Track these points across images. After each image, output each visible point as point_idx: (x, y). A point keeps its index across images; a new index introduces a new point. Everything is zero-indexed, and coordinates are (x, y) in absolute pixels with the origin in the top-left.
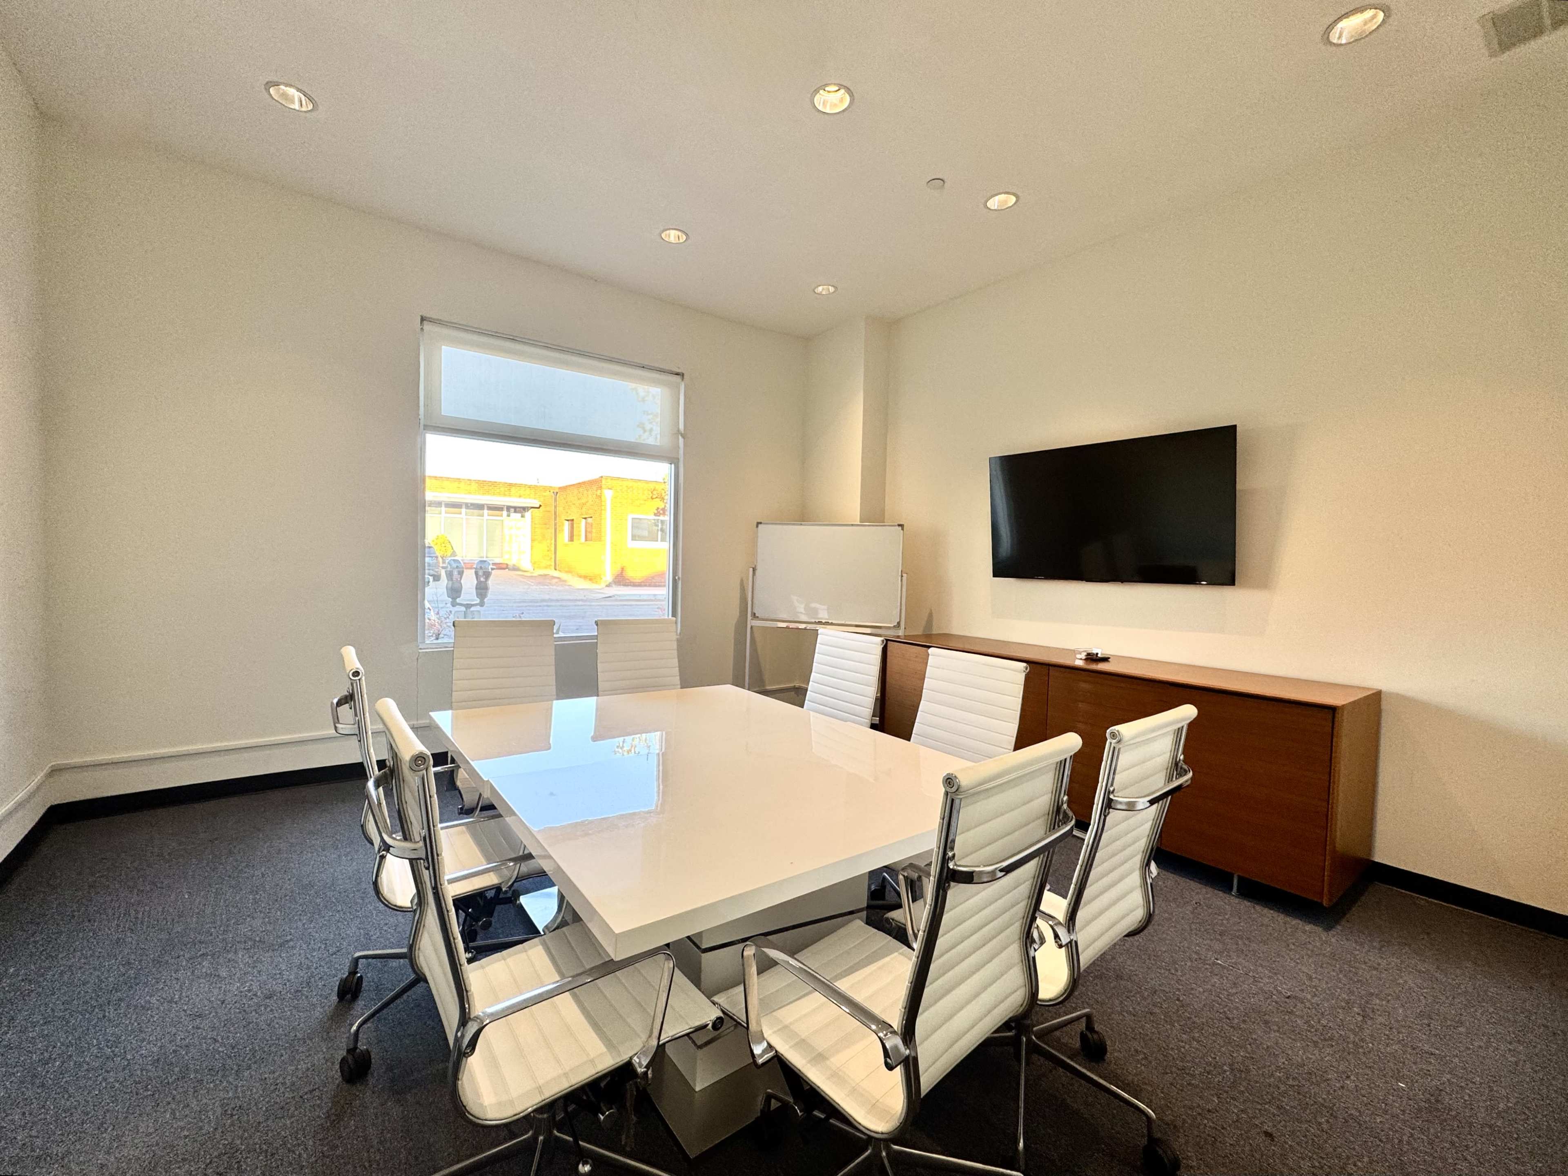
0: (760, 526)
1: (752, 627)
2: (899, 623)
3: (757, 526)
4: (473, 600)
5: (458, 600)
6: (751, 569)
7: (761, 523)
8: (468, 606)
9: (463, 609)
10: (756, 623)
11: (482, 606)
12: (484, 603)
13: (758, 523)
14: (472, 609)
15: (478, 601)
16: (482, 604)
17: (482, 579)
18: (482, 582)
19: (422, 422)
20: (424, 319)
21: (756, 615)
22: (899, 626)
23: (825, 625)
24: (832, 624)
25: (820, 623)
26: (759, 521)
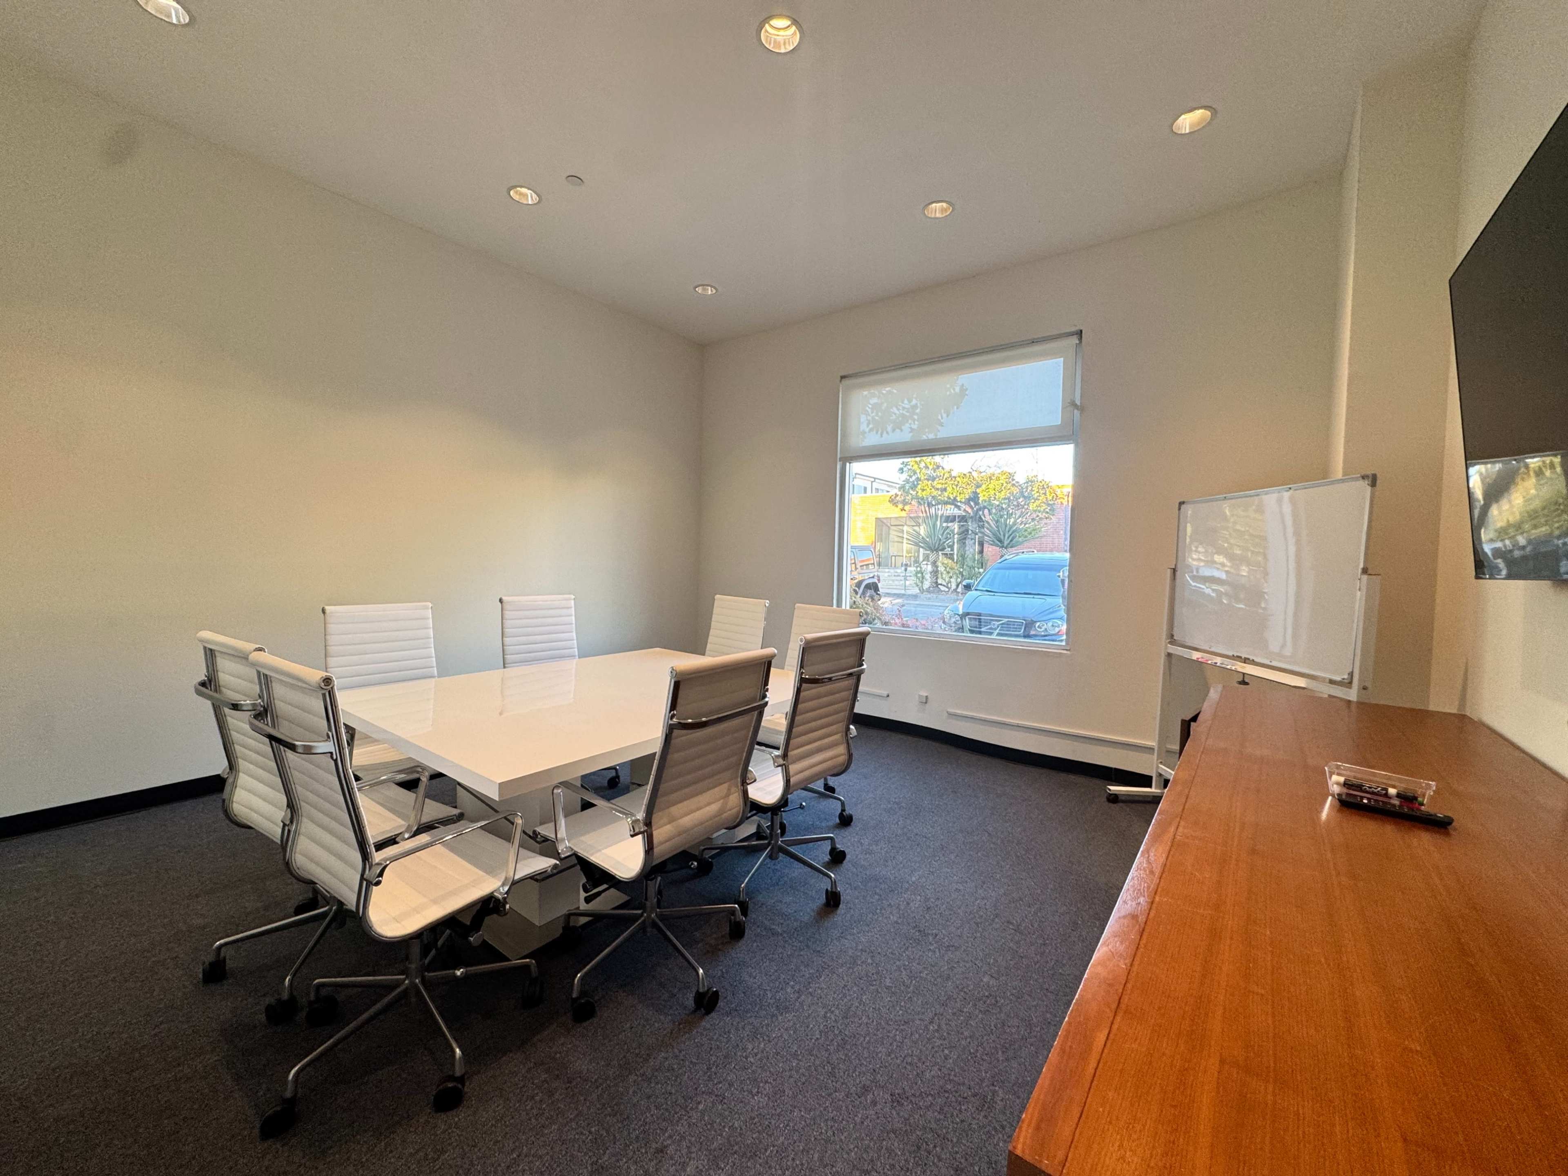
0: (1183, 507)
1: (1169, 655)
2: (1351, 674)
3: (1179, 509)
6: (1170, 572)
7: (1183, 503)
10: (1172, 649)
13: (1181, 503)
19: (839, 456)
20: (843, 377)
21: (1175, 638)
22: (1351, 683)
23: (1245, 663)
24: (1253, 663)
25: (1238, 658)
26: (1182, 500)
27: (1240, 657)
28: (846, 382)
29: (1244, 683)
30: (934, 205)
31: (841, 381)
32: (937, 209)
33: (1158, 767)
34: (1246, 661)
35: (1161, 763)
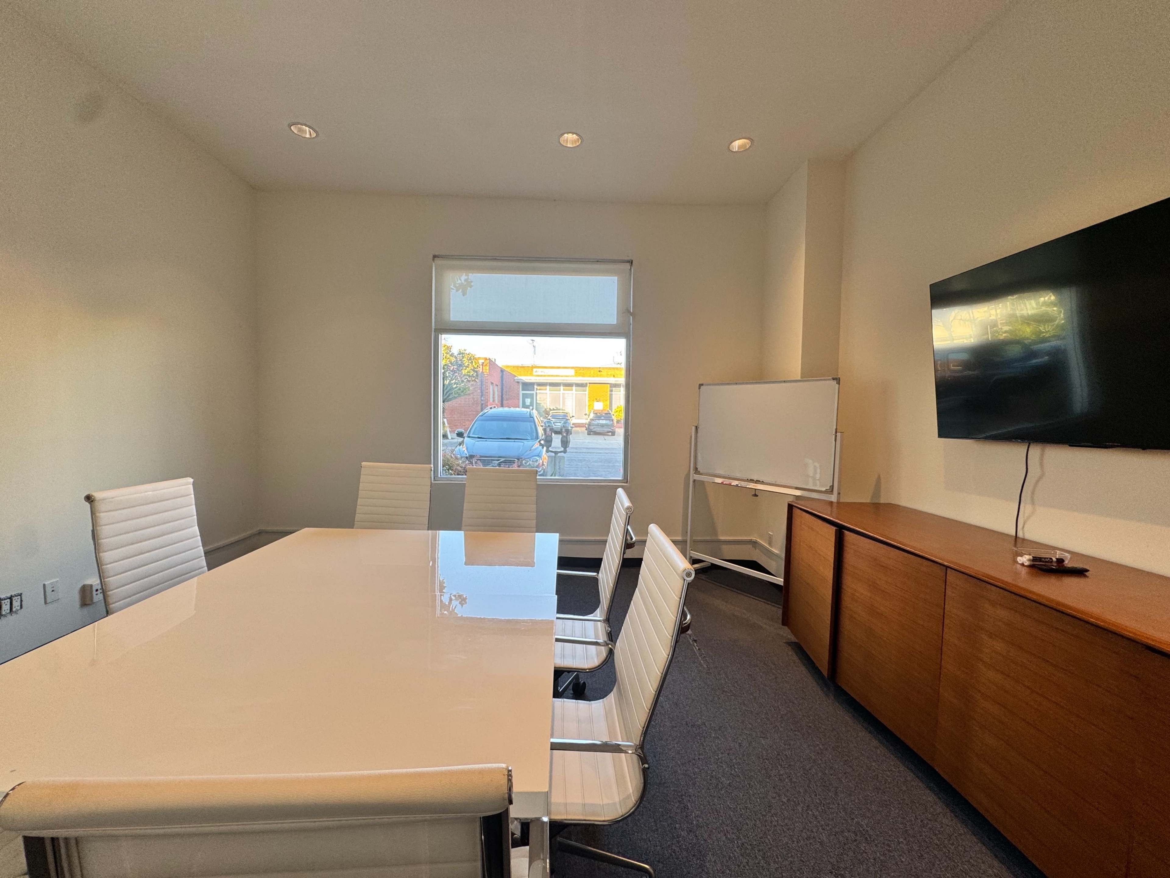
0: (702, 387)
1: (694, 481)
2: (832, 487)
3: (700, 388)
4: (559, 448)
5: (550, 449)
6: (694, 428)
7: (702, 385)
8: (556, 453)
9: (553, 454)
10: (697, 477)
11: (565, 453)
12: (566, 450)
13: (701, 385)
14: (559, 454)
15: (562, 449)
16: (565, 452)
17: (565, 434)
18: (564, 436)
19: (433, 327)
20: (435, 257)
21: (698, 470)
22: (832, 491)
23: (756, 483)
24: (763, 483)
25: (752, 481)
26: (701, 383)
27: (753, 480)
28: (438, 261)
29: (756, 495)
30: (566, 135)
31: (433, 260)
32: (570, 139)
33: (690, 553)
34: (757, 482)
35: (691, 550)
